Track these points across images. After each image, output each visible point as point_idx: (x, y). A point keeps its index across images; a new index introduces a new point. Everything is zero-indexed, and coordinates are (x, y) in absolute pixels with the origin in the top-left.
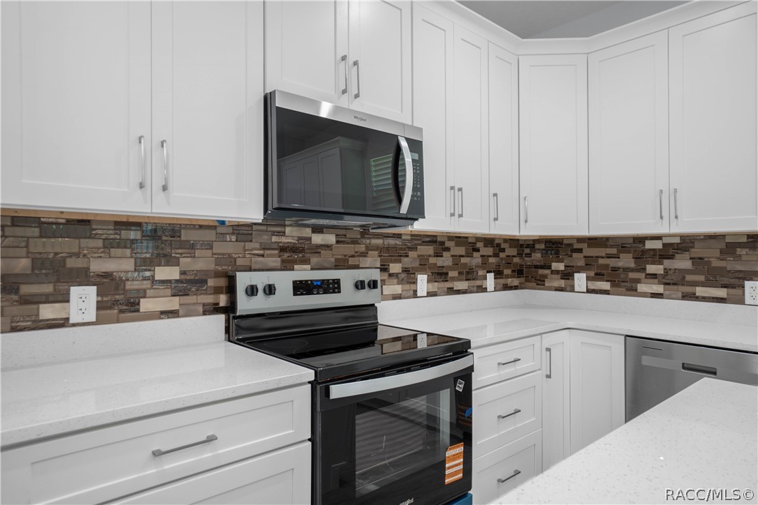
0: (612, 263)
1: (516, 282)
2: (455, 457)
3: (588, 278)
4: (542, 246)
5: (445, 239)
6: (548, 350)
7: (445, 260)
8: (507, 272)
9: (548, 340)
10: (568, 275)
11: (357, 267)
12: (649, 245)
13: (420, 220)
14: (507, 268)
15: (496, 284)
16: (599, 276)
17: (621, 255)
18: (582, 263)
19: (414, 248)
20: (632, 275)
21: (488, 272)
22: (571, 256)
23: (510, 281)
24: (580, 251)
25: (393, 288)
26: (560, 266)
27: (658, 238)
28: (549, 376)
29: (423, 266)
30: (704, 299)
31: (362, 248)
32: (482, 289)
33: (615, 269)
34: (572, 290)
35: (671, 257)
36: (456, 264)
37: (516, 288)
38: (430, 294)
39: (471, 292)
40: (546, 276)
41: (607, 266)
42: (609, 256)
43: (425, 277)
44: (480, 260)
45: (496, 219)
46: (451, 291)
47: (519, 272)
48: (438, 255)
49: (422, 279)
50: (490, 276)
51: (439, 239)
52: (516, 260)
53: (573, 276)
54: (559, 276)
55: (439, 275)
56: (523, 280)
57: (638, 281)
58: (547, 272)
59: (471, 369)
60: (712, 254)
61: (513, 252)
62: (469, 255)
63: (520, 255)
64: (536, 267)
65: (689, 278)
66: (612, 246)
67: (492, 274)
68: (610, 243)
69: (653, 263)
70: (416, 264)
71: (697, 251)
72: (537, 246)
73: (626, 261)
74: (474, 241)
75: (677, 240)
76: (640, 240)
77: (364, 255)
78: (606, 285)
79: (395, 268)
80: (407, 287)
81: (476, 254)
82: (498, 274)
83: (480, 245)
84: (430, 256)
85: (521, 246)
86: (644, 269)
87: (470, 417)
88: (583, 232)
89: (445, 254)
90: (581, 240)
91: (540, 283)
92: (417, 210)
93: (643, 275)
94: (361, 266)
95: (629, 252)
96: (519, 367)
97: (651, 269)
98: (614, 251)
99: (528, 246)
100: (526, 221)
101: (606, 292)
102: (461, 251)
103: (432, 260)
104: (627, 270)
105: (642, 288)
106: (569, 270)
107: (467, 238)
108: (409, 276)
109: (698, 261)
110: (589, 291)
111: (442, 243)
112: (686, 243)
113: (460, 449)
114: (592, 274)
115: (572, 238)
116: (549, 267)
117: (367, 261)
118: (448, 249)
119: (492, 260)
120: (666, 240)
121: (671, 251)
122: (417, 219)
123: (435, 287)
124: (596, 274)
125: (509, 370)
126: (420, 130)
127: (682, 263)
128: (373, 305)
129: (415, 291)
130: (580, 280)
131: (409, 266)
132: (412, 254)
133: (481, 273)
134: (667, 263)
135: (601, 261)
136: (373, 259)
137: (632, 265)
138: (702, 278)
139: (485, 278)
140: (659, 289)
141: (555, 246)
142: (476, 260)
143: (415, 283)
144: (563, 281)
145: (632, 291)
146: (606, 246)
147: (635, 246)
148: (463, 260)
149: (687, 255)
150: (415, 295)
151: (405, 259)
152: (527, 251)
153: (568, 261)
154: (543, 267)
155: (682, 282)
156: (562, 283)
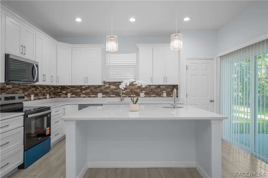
0: (76, 91)
1: (54, 96)
2: (48, 130)
3: (71, 95)
4: (60, 88)
5: (38, 86)
6: (64, 109)
7: (38, 91)
8: (52, 94)
9: (64, 107)
10: (66, 94)
11: (17, 93)
12: (83, 87)
13: (37, 82)
14: (52, 93)
15: (49, 97)
16: (73, 94)
17: (78, 89)
18: (69, 91)
19: (30, 89)
20: (80, 93)
21: (47, 94)
22: (67, 90)
23: (52, 96)
24: (69, 88)
25: (26, 98)
26: (65, 92)
27: (85, 86)
28: (64, 114)
29: (33, 93)
30: (92, 97)
31: (18, 89)
32: (46, 98)
33: (76, 92)
34: (67, 97)
35: (87, 90)
36: (40, 92)
37: (54, 98)
38: (34, 100)
39: (44, 99)
40: (61, 94)
41: (75, 92)
42: (75, 90)
43: (33, 95)
44: (46, 91)
45: (52, 82)
46: (39, 99)
47: (55, 94)
48: (36, 90)
49: (32, 96)
50: (48, 95)
51: (36, 86)
52: (54, 91)
53: (67, 94)
54: (64, 94)
55: (36, 95)
56: (55, 96)
57: (81, 94)
58: (62, 93)
59: (51, 112)
60: (93, 89)
61: (53, 89)
62: (43, 90)
63: (55, 90)
64: (59, 92)
65: (90, 93)
66: (76, 88)
67: (48, 94)
68: (75, 87)
69: (84, 91)
70: (31, 92)
71: (91, 89)
72: (59, 88)
73: (79, 90)
74: (44, 86)
75: (88, 86)
76: (81, 86)
77: (19, 90)
78: (74, 96)
79: (26, 93)
80: (29, 98)
81: (45, 90)
82: (50, 95)
83: (46, 87)
84: (34, 90)
85: (55, 87)
86: (82, 92)
87: (51, 122)
88: (70, 85)
89: (38, 90)
90: (69, 86)
91: (60, 96)
92: (37, 80)
93: (82, 93)
94: (18, 93)
95: (79, 89)
96: (59, 112)
97: (83, 92)
98: (76, 89)
99: (57, 88)
100: (58, 82)
101: (74, 97)
102: (41, 89)
103: (35, 91)
104: (79, 92)
105: (81, 96)
106: (67, 93)
107: (43, 86)
108: (29, 96)
109: (91, 90)
110: (71, 97)
111: (37, 87)
112: (89, 87)
113: (49, 128)
114: (72, 93)
115: (67, 86)
116: (62, 92)
117: (20, 92)
118: (38, 89)
119: (48, 91)
120: (86, 86)
121: (87, 88)
122: (36, 82)
123: (35, 98)
124: (73, 93)
125: (57, 113)
126: (38, 62)
127: (88, 91)
128: (22, 102)
129: (31, 99)
130: (69, 95)
131: (29, 93)
132: (30, 90)
133: (46, 94)
134: (86, 90)
135: (74, 91)
136: (21, 91)
137: (80, 91)
138: (91, 93)
139: (47, 95)
140: (85, 96)
141: (63, 88)
142: (45, 91)
143: (31, 97)
144: (65, 95)
145: (80, 97)
146: (75, 88)
147: (80, 87)
148: (42, 91)
149: (89, 89)
150: (31, 100)
151: (29, 91)
152: (56, 89)
153: (66, 91)
154: (60, 92)
155: (88, 94)
156: (65, 96)
